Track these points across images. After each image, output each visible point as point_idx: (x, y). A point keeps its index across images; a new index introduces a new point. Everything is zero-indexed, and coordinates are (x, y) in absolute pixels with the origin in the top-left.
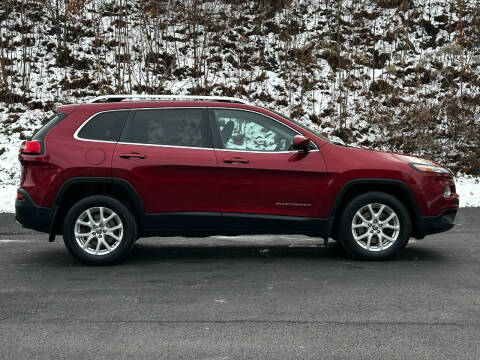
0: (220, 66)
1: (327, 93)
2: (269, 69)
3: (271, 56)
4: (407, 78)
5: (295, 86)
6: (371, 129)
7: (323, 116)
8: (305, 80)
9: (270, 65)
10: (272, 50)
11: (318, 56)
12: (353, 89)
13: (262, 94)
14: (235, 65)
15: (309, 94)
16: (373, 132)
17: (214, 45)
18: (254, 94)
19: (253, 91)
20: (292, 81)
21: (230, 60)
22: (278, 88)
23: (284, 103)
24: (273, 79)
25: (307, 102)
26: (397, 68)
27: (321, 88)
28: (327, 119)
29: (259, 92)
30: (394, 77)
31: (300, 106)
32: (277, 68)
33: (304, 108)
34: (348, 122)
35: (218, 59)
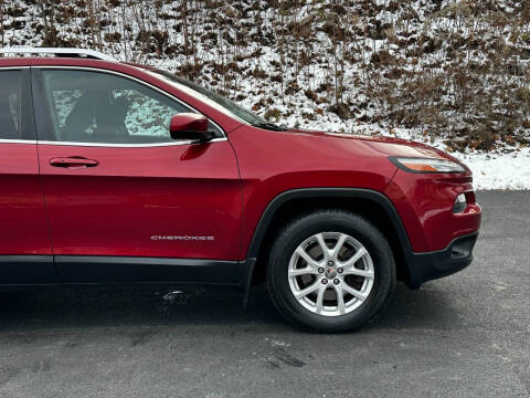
0: (215, 43)
1: (325, 67)
2: (266, 44)
3: (268, 31)
4: (410, 47)
5: (292, 61)
6: (370, 103)
7: (319, 91)
8: (303, 54)
9: (267, 40)
10: (270, 24)
11: (318, 30)
12: (353, 61)
13: (256, 71)
14: (231, 41)
15: (306, 68)
16: (372, 106)
17: (211, 22)
18: (248, 70)
19: (246, 68)
20: (289, 56)
21: (226, 36)
22: (273, 63)
23: (278, 79)
24: (270, 54)
25: (303, 77)
26: (400, 38)
27: (320, 62)
28: (324, 95)
29: (253, 68)
30: (396, 47)
31: (295, 81)
32: (274, 43)
33: (300, 83)
34: (345, 96)
35: (213, 36)
